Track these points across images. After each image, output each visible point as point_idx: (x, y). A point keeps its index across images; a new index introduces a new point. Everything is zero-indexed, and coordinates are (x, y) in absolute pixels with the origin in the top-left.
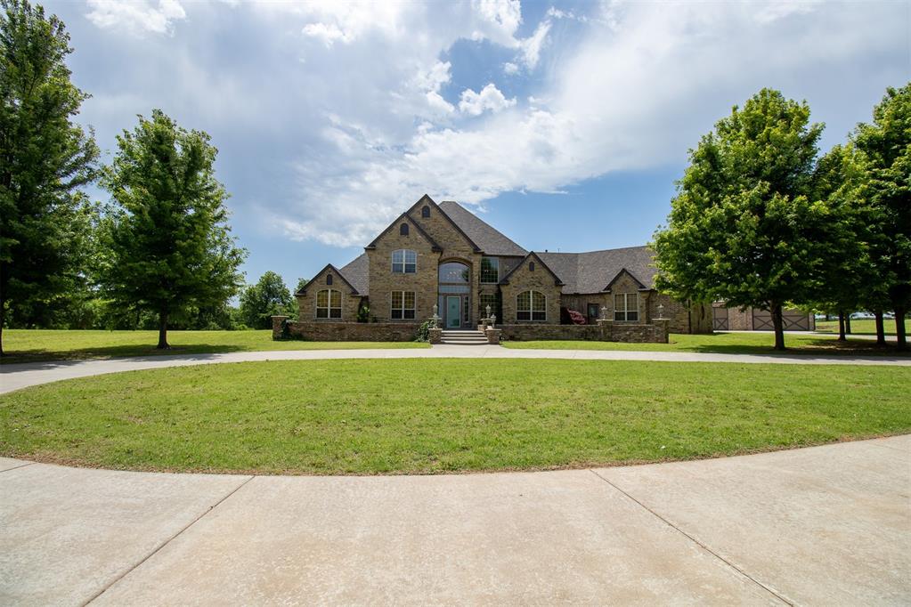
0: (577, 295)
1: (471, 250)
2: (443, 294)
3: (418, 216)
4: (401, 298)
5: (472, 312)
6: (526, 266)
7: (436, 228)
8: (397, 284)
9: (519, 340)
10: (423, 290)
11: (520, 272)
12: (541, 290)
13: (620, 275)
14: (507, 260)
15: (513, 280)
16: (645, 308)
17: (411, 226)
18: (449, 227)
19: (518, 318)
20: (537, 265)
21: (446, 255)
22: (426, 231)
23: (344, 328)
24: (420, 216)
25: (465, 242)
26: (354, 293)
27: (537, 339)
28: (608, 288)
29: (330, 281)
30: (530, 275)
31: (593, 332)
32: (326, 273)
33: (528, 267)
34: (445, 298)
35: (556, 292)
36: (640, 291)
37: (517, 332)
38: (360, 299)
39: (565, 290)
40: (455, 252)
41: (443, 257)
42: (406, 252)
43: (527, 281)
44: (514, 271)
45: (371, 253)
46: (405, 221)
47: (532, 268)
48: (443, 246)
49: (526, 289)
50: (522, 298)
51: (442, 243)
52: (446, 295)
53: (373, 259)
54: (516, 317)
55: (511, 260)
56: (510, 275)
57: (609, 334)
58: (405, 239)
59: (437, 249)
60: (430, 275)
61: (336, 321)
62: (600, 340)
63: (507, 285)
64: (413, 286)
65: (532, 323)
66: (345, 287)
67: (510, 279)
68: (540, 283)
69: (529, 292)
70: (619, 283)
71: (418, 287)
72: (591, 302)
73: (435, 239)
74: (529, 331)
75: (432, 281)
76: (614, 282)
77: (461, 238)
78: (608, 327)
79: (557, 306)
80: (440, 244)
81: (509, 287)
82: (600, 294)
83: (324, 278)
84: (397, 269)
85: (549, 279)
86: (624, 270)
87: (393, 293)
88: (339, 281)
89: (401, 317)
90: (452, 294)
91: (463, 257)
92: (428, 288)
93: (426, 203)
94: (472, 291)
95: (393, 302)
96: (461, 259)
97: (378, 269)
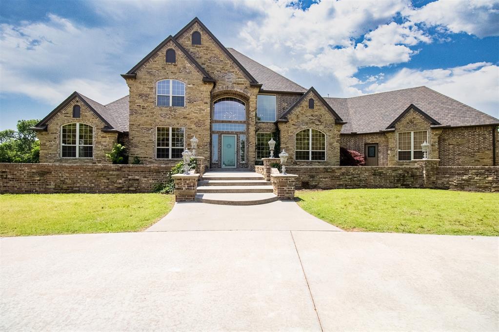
0: (354, 135)
1: (248, 83)
2: (218, 132)
3: (186, 42)
4: (168, 135)
5: (248, 152)
6: (305, 103)
7: (208, 56)
8: (163, 119)
9: (315, 187)
10: (193, 126)
11: (299, 109)
12: (321, 128)
13: (407, 111)
14: (285, 97)
15: (292, 117)
16: (437, 146)
17: (179, 53)
18: (223, 57)
19: (297, 158)
20: (317, 102)
21: (220, 88)
22: (197, 60)
23: (49, 172)
24: (190, 43)
25: (240, 73)
26: (107, 129)
27: (340, 187)
28: (392, 126)
29: (76, 113)
30: (309, 112)
31: (413, 176)
32: (73, 104)
33: (307, 104)
34: (220, 136)
35: (335, 131)
36: (432, 128)
37: (313, 177)
38: (116, 135)
39: (345, 130)
40: (230, 85)
41: (217, 90)
42: (173, 82)
43: (306, 119)
44: (292, 108)
45: (131, 82)
46: (172, 46)
47: (311, 105)
48: (216, 78)
49: (305, 127)
50: (302, 137)
51: (215, 74)
52: (220, 134)
53: (134, 89)
54: (294, 157)
55: (288, 97)
56: (289, 112)
57: (433, 178)
58: (171, 67)
59: (208, 79)
60: (201, 109)
61: (87, 162)
62: (422, 187)
63: (286, 122)
64: (182, 121)
65: (311, 163)
66: (97, 121)
67: (289, 116)
68: (320, 121)
69: (309, 130)
70: (404, 121)
71: (188, 122)
72: (369, 141)
73: (206, 69)
74: (327, 175)
75: (203, 116)
76: (398, 120)
77: (236, 69)
78: (433, 169)
79: (337, 145)
80: (213, 76)
81: (288, 124)
82: (382, 133)
83: (70, 109)
84: (162, 101)
85: (330, 118)
86: (412, 106)
87: (159, 129)
88: (89, 114)
89: (167, 156)
90: (228, 133)
91: (239, 90)
92: (198, 124)
93: (196, 28)
94: (248, 129)
95: (159, 140)
96: (235, 94)
97: (139, 101)
